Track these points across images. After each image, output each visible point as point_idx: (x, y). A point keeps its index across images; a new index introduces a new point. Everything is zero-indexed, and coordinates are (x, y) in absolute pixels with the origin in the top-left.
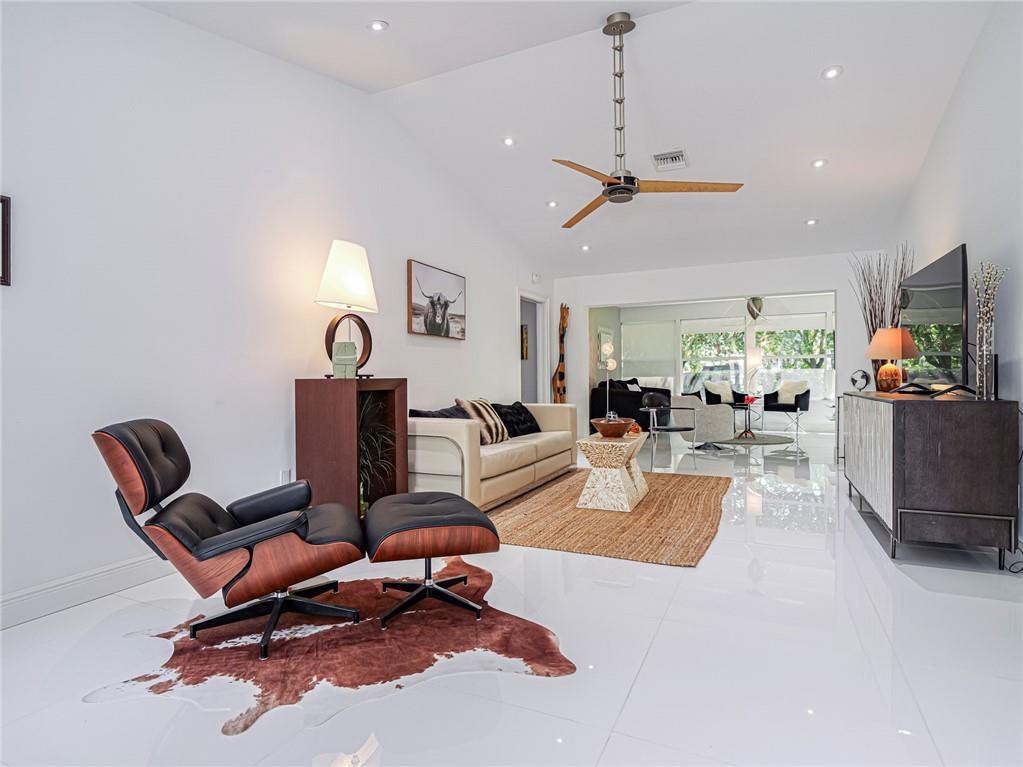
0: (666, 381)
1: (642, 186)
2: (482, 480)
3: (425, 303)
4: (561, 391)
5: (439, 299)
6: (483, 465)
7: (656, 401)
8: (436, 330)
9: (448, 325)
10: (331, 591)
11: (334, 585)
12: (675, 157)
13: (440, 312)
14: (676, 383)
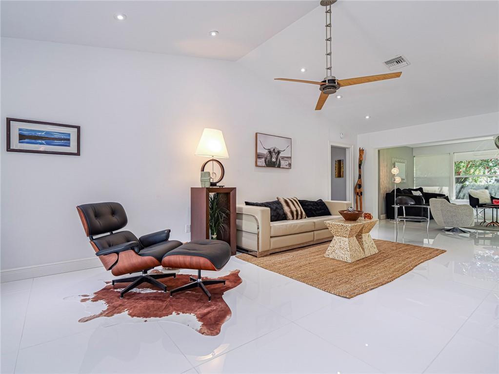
0: (441, 189)
1: (341, 83)
2: (271, 237)
3: (265, 152)
4: (359, 194)
5: (274, 150)
6: (272, 230)
7: (404, 202)
8: (270, 164)
9: (280, 162)
10: (173, 277)
11: (174, 275)
12: (399, 61)
13: (274, 156)
14: (450, 190)
